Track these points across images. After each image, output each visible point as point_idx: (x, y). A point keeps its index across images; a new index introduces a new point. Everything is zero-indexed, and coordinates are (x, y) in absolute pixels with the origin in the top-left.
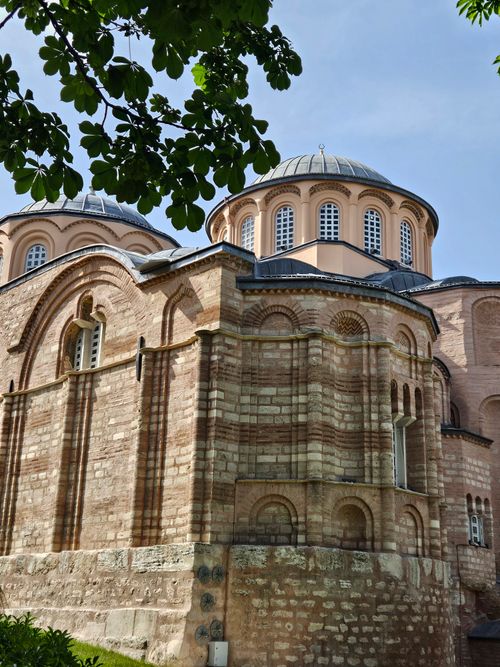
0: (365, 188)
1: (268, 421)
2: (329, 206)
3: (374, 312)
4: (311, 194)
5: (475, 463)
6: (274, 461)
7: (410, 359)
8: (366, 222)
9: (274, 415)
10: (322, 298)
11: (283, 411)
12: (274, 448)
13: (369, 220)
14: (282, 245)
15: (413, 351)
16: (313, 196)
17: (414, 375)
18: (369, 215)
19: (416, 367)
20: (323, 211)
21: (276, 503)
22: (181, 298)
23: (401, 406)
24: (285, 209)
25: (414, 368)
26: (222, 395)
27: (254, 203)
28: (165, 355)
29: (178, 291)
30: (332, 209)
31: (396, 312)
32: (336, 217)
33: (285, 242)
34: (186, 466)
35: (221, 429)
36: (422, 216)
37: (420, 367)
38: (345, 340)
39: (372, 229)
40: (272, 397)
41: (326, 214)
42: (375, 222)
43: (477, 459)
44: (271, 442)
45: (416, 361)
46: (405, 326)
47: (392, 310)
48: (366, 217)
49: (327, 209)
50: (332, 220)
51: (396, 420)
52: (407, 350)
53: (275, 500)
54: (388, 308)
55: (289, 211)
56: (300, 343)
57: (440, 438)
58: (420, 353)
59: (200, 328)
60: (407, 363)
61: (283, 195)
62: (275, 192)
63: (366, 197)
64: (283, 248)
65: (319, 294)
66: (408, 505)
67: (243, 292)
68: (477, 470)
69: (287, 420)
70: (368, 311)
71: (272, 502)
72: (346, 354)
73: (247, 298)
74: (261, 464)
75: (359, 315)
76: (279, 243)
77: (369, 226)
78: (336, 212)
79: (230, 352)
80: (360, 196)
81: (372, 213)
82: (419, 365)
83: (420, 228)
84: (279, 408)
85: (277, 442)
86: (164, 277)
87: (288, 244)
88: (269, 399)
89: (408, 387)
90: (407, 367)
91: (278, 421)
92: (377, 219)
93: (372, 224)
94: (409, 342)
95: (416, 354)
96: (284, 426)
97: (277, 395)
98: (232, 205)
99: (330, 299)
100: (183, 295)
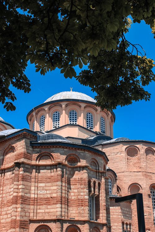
0: (87, 104)
1: (42, 196)
2: (73, 111)
3: (82, 154)
4: (66, 107)
5: (125, 210)
6: (44, 212)
7: (96, 172)
8: (87, 117)
9: (44, 194)
10: (62, 149)
11: (47, 193)
12: (44, 207)
13: (88, 116)
14: (55, 126)
15: (97, 168)
16: (67, 107)
17: (98, 177)
18: (88, 114)
19: (99, 174)
20: (71, 113)
21: (44, 228)
22: (10, 149)
23: (92, 189)
24: (56, 112)
25: (98, 175)
26: (24, 187)
27: (44, 110)
28: (3, 171)
29: (8, 147)
30: (74, 112)
31: (91, 154)
32: (76, 115)
33: (56, 125)
34: (10, 214)
35: (24, 200)
36: (109, 114)
37: (100, 174)
38: (72, 165)
39: (90, 120)
40: (43, 187)
41: (72, 114)
42: (91, 117)
43: (126, 208)
44: (43, 205)
45: (99, 172)
46: (95, 159)
47: (89, 153)
48: (87, 115)
49: (72, 112)
50: (74, 116)
51: (91, 195)
52: (95, 168)
53: (43, 227)
54: (87, 153)
55: (58, 113)
56: (54, 167)
57: (109, 201)
58: (100, 169)
59: (16, 161)
60: (95, 173)
61: (55, 107)
62: (52, 106)
63: (87, 108)
64: (55, 127)
65: (61, 148)
66: (95, 227)
67: (33, 147)
68: (126, 212)
69: (49, 196)
70: (80, 154)
71: (42, 228)
72: (72, 170)
73: (34, 150)
74: (39, 213)
75: (76, 156)
76: (54, 125)
77: (88, 118)
78: (76, 113)
79: (28, 170)
80: (85, 107)
81: (89, 114)
82: (99, 173)
83: (108, 119)
84: (46, 191)
85: (45, 204)
86: (3, 141)
87: (57, 125)
88: (42, 188)
89: (95, 182)
90: (95, 174)
91: (46, 197)
92: (92, 116)
93: (90, 118)
94: (96, 165)
95: (99, 170)
96: (48, 198)
97: (45, 186)
98: (36, 111)
99: (65, 150)
100: (11, 148)
